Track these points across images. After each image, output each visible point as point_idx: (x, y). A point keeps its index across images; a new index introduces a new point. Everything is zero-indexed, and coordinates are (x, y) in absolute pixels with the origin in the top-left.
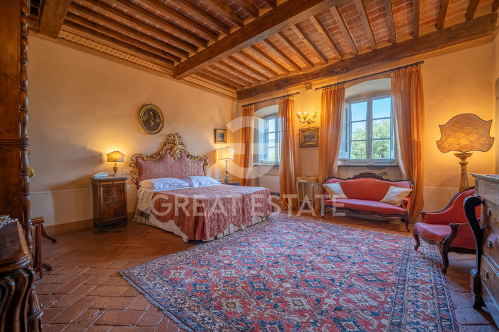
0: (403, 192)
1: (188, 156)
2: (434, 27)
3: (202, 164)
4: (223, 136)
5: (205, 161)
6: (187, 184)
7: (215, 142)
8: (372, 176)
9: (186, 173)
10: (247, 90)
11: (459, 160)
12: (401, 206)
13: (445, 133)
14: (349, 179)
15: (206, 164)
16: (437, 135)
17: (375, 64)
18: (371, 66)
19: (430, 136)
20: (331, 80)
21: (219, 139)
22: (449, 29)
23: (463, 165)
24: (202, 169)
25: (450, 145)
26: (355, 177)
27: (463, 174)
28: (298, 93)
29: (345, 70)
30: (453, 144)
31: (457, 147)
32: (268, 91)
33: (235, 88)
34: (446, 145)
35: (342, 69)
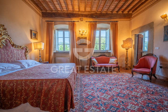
0: (115, 60)
1: (13, 45)
2: (121, 12)
3: (24, 52)
4: (35, 35)
5: (26, 49)
6: (19, 67)
7: (31, 38)
8: (104, 55)
9: (12, 58)
10: (49, 13)
11: (126, 50)
12: (116, 64)
13: (125, 43)
14: (97, 57)
15: (26, 52)
16: (122, 43)
17: (106, 18)
18: (105, 18)
19: (120, 43)
20: (90, 20)
21: (33, 36)
22: (124, 14)
23: (127, 51)
24: (24, 55)
25: (126, 46)
26: (99, 56)
27: (127, 54)
28: (78, 21)
29: (97, 17)
30: (127, 46)
31: (128, 47)
32: (62, 16)
33: (41, 10)
34: (124, 46)
35: (96, 17)
